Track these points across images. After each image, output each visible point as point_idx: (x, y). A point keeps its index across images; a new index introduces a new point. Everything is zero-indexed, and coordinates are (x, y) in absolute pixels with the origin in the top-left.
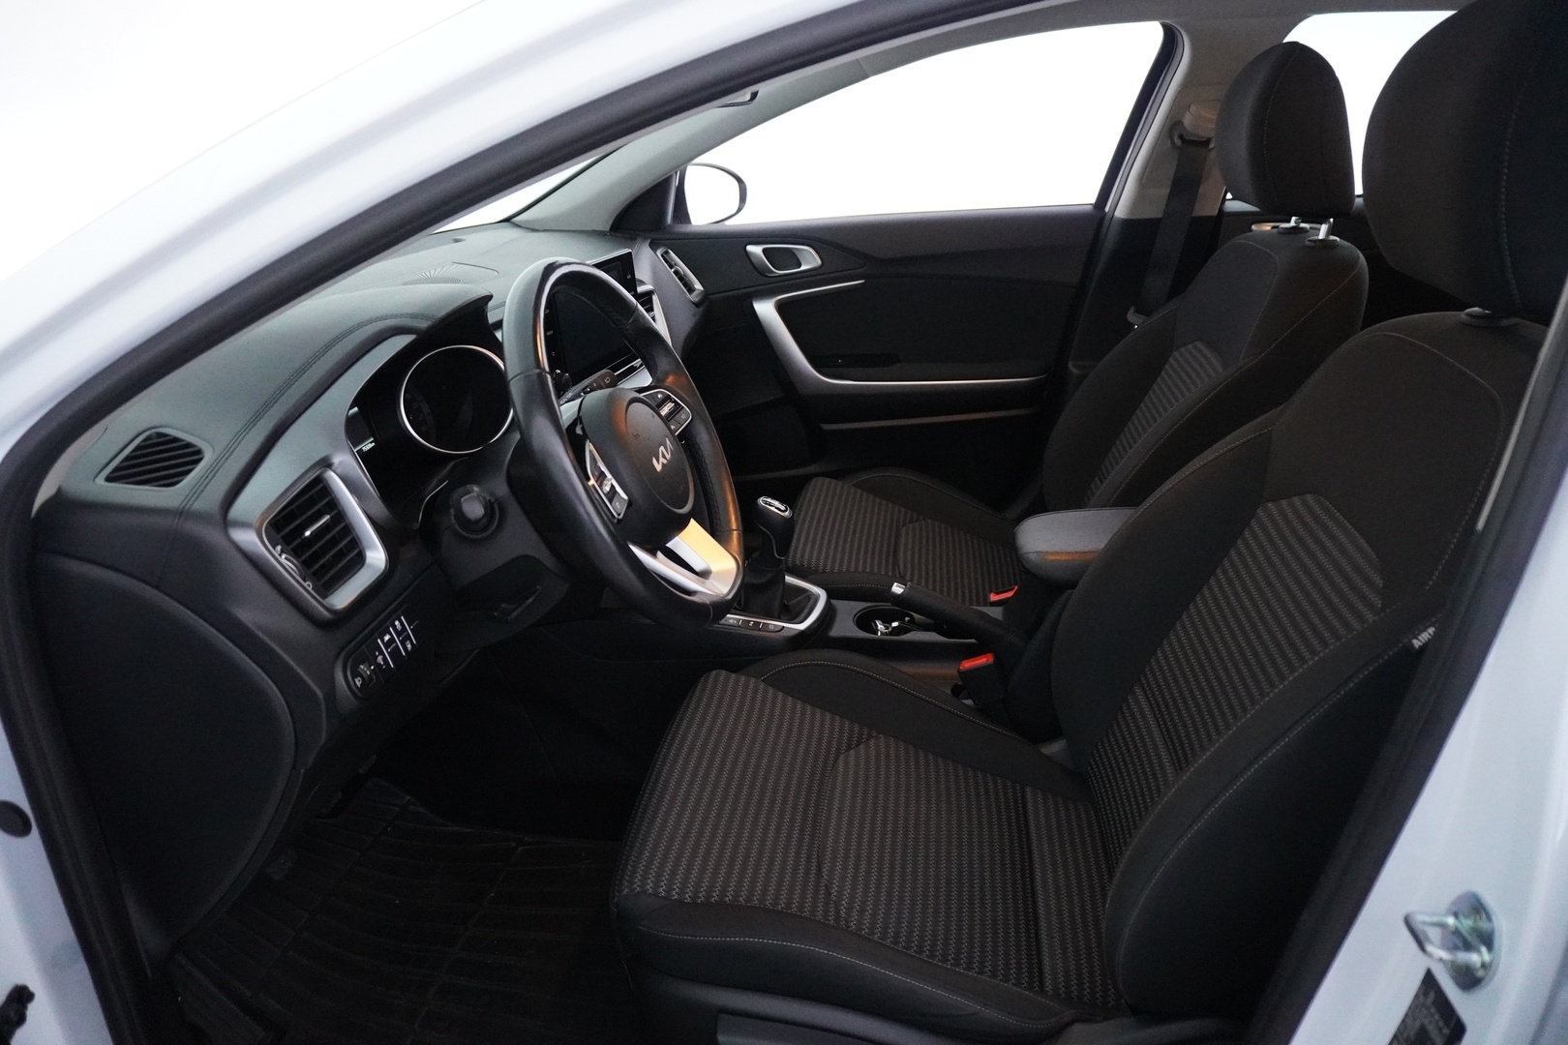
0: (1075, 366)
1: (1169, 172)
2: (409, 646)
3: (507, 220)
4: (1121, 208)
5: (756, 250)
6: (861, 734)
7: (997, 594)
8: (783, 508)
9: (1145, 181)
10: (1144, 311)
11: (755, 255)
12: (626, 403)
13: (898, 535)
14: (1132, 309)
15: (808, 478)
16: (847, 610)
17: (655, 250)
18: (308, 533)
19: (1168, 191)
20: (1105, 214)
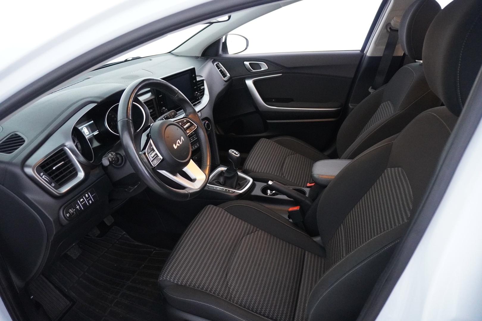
0: (352, 106)
1: (385, 40)
2: (91, 202)
3: (170, 52)
4: (369, 52)
5: (247, 63)
6: (253, 229)
7: (310, 183)
8: (237, 153)
9: (377, 44)
10: (374, 88)
11: (247, 65)
12: (166, 126)
13: (285, 159)
14: (371, 87)
15: (259, 138)
16: (260, 185)
17: (213, 63)
18: (54, 168)
19: (384, 47)
20: (364, 54)
